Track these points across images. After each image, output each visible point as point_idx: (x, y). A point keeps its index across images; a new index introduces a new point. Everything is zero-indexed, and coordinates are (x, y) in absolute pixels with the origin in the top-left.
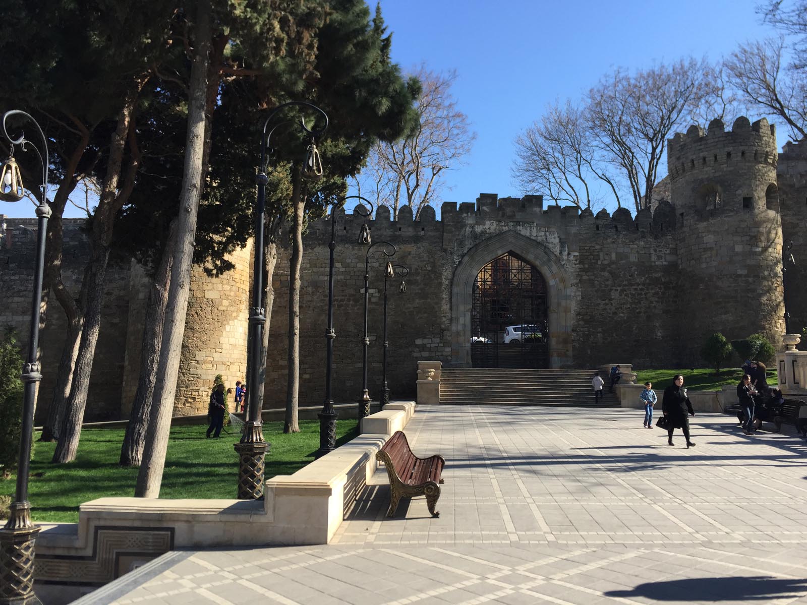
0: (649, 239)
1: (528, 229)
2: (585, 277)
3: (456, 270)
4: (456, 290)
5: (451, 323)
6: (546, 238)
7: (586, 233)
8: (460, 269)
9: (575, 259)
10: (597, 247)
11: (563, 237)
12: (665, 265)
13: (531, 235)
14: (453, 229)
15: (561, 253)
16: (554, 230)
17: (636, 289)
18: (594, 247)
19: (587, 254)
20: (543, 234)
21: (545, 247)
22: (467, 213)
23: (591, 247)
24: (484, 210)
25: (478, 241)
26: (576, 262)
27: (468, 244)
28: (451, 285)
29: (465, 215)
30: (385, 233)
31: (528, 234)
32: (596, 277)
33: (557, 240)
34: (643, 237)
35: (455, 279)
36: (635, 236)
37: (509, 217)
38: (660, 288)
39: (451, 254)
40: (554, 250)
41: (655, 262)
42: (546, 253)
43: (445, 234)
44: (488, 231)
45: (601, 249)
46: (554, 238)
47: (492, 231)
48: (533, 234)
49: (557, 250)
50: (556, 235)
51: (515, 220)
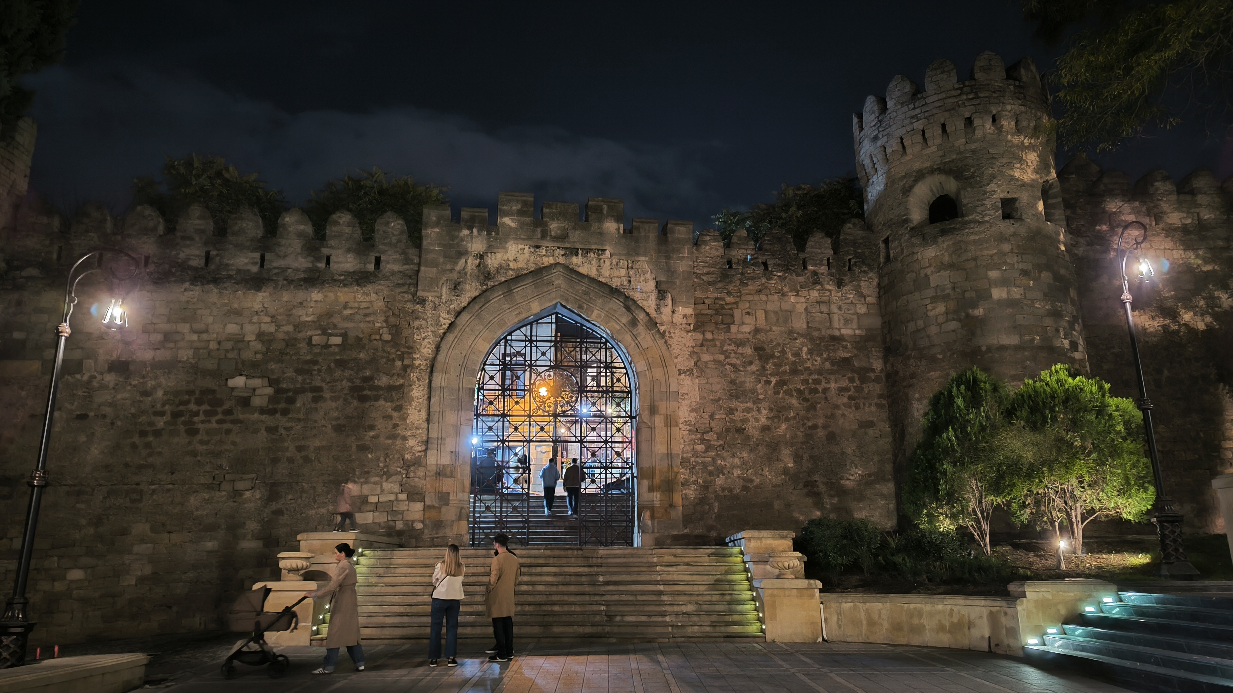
0: (828, 287)
1: (594, 262)
2: (706, 357)
3: (442, 339)
4: (439, 379)
5: (426, 451)
6: (630, 281)
7: (708, 273)
8: (450, 337)
9: (684, 321)
10: (729, 299)
11: (662, 278)
12: (860, 336)
13: (600, 274)
14: (441, 260)
15: (658, 309)
16: (646, 266)
17: (806, 382)
18: (722, 299)
19: (709, 312)
20: (623, 272)
21: (627, 298)
22: (471, 228)
23: (717, 298)
24: (504, 224)
25: (491, 284)
26: (688, 327)
27: (471, 290)
28: (431, 372)
29: (466, 232)
30: (296, 265)
31: (593, 273)
32: (727, 357)
33: (652, 285)
34: (816, 282)
35: (441, 358)
36: (801, 279)
37: (556, 239)
38: (852, 380)
39: (435, 308)
40: (645, 303)
41: (839, 330)
42: (628, 309)
43: (422, 268)
44: (512, 265)
45: (736, 303)
46: (646, 281)
47: (521, 264)
48: (603, 271)
49: (650, 304)
50: (648, 276)
51: (567, 245)
